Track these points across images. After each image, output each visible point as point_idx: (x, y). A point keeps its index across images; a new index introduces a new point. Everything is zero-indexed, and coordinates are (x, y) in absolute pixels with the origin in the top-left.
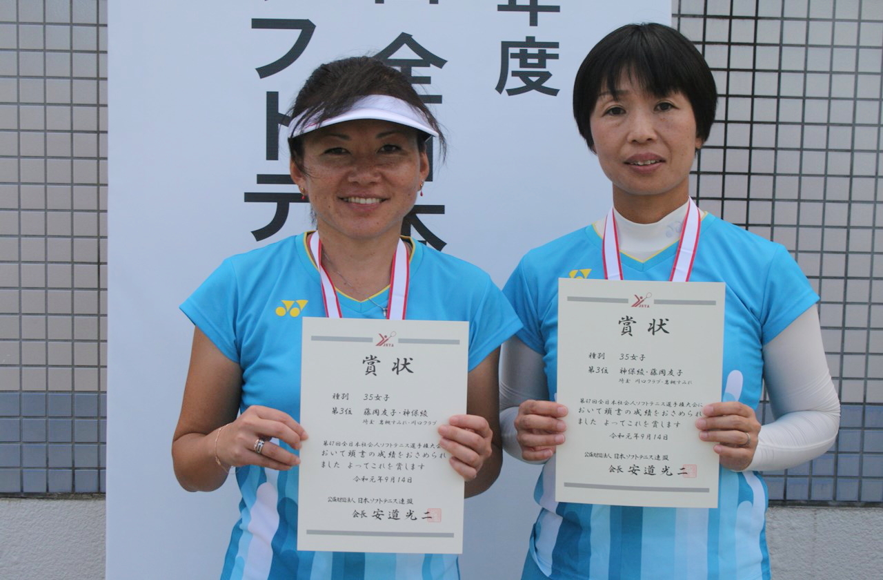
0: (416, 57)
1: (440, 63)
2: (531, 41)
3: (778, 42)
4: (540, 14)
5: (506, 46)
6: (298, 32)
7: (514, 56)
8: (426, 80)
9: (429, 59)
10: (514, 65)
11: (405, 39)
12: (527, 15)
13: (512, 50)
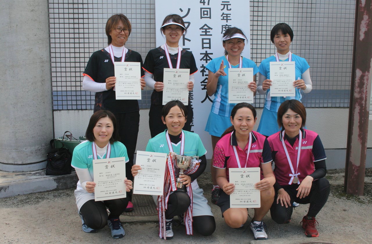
0: (208, 28)
1: (212, 29)
2: (227, 25)
3: (266, 25)
4: (228, 21)
5: (222, 26)
6: (188, 24)
7: (224, 28)
8: (209, 32)
9: (210, 28)
10: (224, 29)
11: (206, 25)
12: (226, 20)
13: (224, 27)
